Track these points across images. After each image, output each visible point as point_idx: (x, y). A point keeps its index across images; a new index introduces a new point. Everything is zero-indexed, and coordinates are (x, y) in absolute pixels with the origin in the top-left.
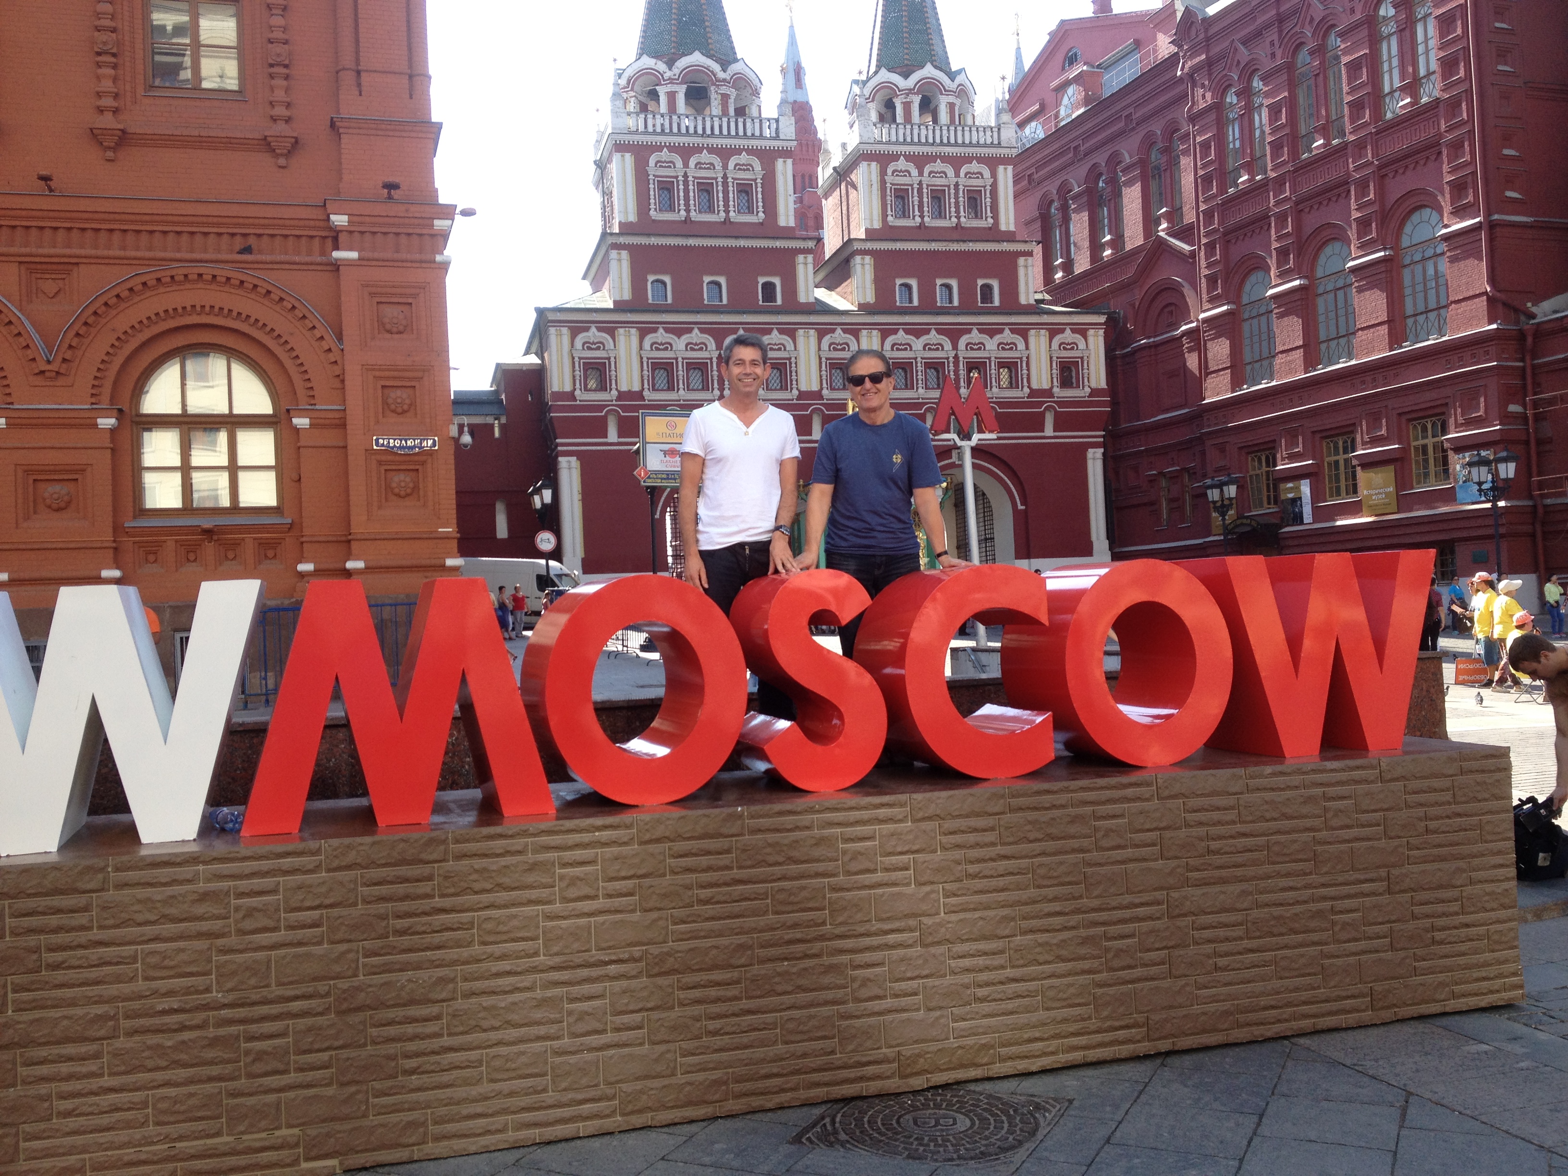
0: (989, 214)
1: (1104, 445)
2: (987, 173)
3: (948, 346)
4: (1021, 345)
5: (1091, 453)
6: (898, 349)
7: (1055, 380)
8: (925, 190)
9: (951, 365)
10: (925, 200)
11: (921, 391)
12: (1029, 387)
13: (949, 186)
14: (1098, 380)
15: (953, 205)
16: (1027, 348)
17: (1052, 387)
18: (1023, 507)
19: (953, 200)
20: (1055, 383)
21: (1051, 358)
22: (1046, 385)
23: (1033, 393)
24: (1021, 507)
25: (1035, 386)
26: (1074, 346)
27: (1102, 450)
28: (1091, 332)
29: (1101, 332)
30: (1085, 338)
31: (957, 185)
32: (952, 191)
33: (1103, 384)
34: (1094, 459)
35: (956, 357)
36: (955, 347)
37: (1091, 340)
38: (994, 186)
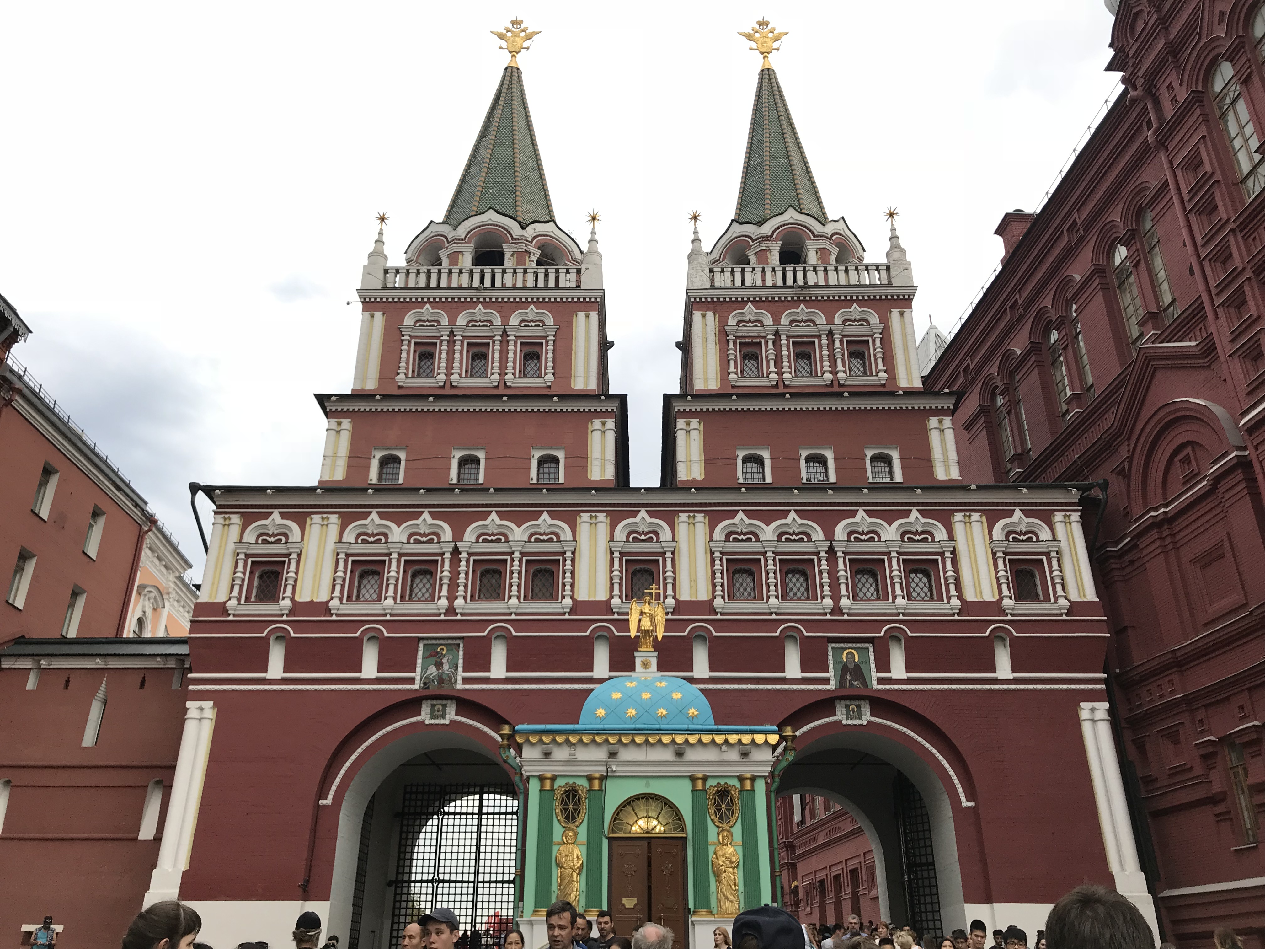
0: (881, 367)
1: (1109, 696)
2: (874, 319)
3: (818, 534)
4: (941, 534)
5: (1085, 710)
6: (735, 540)
7: (1004, 587)
8: (784, 342)
9: (824, 562)
10: (785, 353)
11: (773, 601)
12: (960, 597)
13: (819, 337)
14: (1080, 589)
15: (826, 358)
16: (951, 538)
17: (1001, 598)
18: (970, 804)
19: (825, 353)
20: (1005, 592)
21: (994, 554)
22: (989, 595)
23: (967, 607)
24: (966, 804)
25: (970, 596)
26: (1031, 535)
27: (1106, 705)
28: (1058, 517)
29: (1075, 516)
30: (1051, 526)
31: (830, 334)
32: (825, 342)
33: (1091, 595)
34: (1094, 721)
35: (831, 551)
36: (829, 536)
37: (1060, 528)
38: (886, 333)
